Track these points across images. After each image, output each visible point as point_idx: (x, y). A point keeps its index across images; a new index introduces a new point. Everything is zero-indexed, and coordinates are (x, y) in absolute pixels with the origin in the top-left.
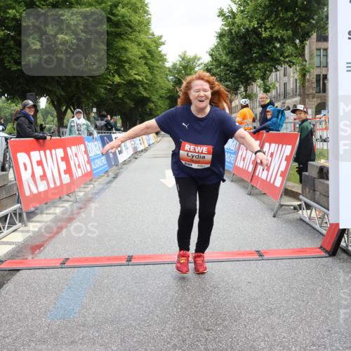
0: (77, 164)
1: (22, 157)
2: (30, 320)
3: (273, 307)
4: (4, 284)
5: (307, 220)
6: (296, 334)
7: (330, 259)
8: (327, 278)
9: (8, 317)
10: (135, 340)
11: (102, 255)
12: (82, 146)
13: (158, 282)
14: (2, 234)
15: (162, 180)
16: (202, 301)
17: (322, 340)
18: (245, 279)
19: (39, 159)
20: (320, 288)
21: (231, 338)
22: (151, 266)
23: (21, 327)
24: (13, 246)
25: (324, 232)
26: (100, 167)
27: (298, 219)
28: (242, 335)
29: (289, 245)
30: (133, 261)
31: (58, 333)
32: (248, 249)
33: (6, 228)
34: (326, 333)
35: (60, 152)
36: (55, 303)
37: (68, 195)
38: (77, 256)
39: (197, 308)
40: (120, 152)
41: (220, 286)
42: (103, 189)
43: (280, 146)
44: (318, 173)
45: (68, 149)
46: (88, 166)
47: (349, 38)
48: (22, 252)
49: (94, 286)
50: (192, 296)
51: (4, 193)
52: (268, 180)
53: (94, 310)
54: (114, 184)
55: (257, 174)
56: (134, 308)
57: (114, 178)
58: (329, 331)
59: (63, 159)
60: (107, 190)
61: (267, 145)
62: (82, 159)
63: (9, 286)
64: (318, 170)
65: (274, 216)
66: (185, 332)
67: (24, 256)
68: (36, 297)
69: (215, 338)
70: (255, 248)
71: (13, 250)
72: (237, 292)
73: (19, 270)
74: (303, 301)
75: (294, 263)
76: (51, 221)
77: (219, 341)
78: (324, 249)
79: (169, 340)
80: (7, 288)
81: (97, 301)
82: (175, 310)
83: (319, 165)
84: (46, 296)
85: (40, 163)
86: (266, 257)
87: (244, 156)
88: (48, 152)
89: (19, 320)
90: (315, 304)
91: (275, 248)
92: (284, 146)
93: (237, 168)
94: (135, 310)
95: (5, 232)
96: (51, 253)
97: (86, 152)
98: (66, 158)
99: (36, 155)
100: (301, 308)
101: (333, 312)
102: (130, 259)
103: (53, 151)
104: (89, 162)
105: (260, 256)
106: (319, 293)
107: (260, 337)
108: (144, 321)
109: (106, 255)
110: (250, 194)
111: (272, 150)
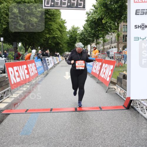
0: (32, 70)
1: (10, 69)
2: (13, 135)
3: (105, 130)
4: (4, 120)
5: (119, 94)
6: (113, 142)
7: (127, 110)
8: (126, 119)
9: (5, 134)
10: (53, 144)
11: (41, 108)
12: (34, 64)
13: (62, 120)
14: (3, 99)
15: (65, 76)
16: (78, 128)
17: (123, 144)
18: (95, 118)
19: (17, 70)
20: (123, 123)
21: (89, 144)
22: (59, 113)
23: (10, 138)
24: (7, 104)
25: (125, 99)
26: (41, 71)
27: (115, 94)
28: (93, 142)
29: (111, 104)
30: (53, 111)
31: (24, 141)
32: (96, 106)
33: (5, 96)
34: (124, 142)
35: (25, 66)
36: (23, 128)
37: (28, 82)
38: (31, 108)
39: (76, 131)
40: (49, 65)
41: (85, 122)
42: (42, 80)
43: (109, 65)
44: (123, 77)
45: (28, 65)
46: (36, 71)
47: (135, 28)
48: (11, 106)
49: (38, 121)
50: (75, 126)
51: (4, 83)
52: (104, 78)
53: (37, 131)
54: (46, 78)
55: (100, 75)
56: (53, 131)
57: (46, 75)
58: (126, 141)
59: (26, 69)
60: (43, 80)
61: (104, 64)
62: (34, 68)
63: (6, 121)
64: (123, 76)
65: (106, 92)
66: (71, 141)
67: (11, 108)
68: (16, 125)
69: (83, 144)
70: (99, 106)
71: (7, 106)
72: (91, 124)
73: (9, 114)
74: (116, 128)
75: (113, 112)
76: (22, 93)
77: (84, 145)
78: (125, 106)
79: (65, 144)
80: (5, 122)
81: (39, 127)
82: (68, 132)
83: (123, 74)
84: (19, 125)
85: (17, 71)
86: (103, 109)
87: (95, 68)
88: (20, 66)
89: (9, 135)
90: (121, 129)
91: (106, 106)
92: (110, 65)
93: (93, 72)
94: (53, 132)
95: (5, 98)
96: (22, 107)
97: (35, 66)
98: (27, 69)
99: (15, 68)
100: (115, 131)
101: (127, 133)
102: (51, 110)
103: (22, 66)
104: (36, 69)
105: (101, 109)
106: (122, 125)
107: (100, 143)
108: (56, 136)
109: (42, 108)
110: (97, 83)
111: (106, 67)
